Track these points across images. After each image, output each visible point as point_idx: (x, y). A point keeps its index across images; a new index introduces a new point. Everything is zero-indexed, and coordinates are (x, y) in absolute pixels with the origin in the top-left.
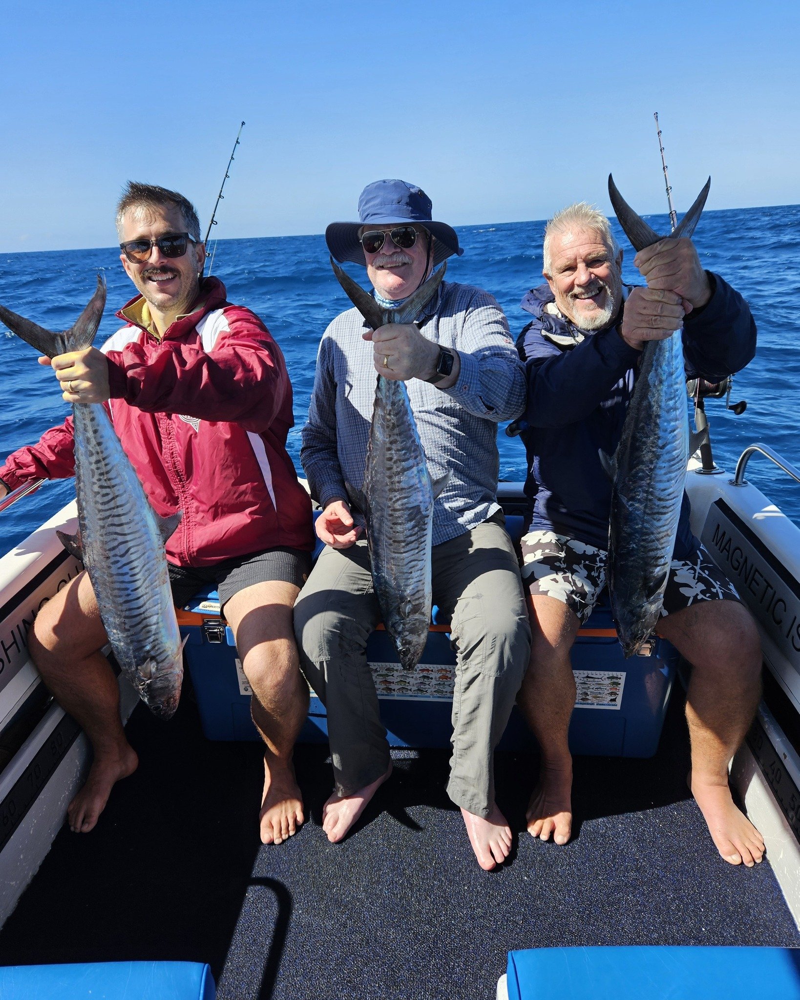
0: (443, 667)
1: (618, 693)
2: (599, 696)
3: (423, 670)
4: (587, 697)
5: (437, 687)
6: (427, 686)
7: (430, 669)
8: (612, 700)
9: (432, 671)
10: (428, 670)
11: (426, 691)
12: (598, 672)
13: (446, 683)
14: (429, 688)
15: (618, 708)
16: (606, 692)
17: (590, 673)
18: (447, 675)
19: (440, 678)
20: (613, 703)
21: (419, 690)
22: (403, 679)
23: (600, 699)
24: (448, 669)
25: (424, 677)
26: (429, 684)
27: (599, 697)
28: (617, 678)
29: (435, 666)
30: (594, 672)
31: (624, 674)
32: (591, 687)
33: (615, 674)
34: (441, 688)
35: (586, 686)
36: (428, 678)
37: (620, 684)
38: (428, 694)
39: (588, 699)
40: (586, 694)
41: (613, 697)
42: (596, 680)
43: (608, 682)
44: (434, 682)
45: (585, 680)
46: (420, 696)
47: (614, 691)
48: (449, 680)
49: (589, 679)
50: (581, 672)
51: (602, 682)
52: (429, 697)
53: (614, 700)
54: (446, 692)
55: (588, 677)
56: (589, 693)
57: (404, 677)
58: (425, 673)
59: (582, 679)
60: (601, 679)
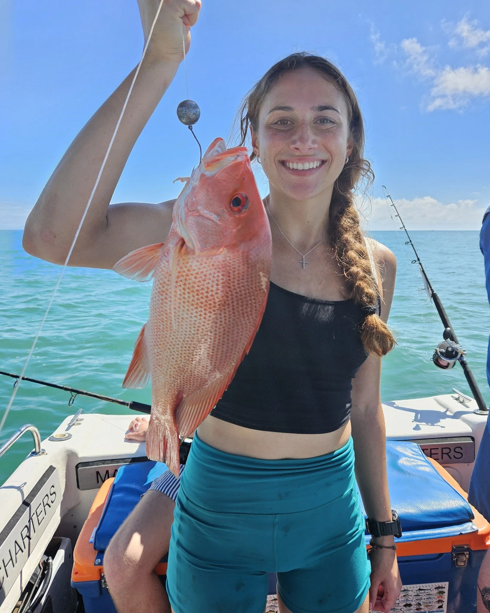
1: (443, 600)
2: (430, 604)
4: (421, 607)
8: (439, 607)
12: (427, 585)
16: (435, 601)
17: (422, 586)
20: (441, 609)
22: (271, 610)
23: (431, 607)
27: (429, 606)
28: (442, 588)
30: (424, 585)
31: (447, 583)
32: (423, 598)
33: (440, 584)
35: (419, 597)
37: (444, 592)
39: (421, 609)
40: (419, 604)
41: (440, 604)
42: (426, 591)
43: (436, 591)
45: (418, 592)
47: (441, 599)
49: (421, 591)
50: (414, 585)
51: (431, 593)
53: (441, 607)
55: (420, 590)
56: (422, 603)
57: (273, 607)
59: (416, 592)
60: (430, 590)
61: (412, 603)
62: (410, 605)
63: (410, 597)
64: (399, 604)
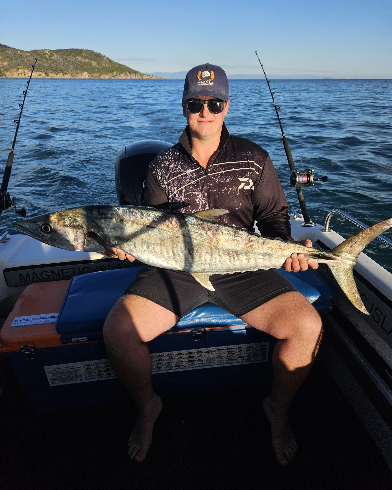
0: (169, 353)
3: (158, 356)
4: (250, 358)
5: (167, 365)
6: (162, 365)
7: (162, 355)
8: (263, 357)
9: (163, 356)
10: (161, 356)
11: (161, 368)
12: (255, 344)
13: (172, 361)
14: (162, 366)
15: (267, 361)
16: (260, 354)
18: (172, 357)
19: (168, 359)
20: (264, 359)
21: (157, 367)
23: (257, 357)
24: (172, 354)
25: (159, 360)
26: (162, 364)
29: (165, 353)
30: (252, 344)
31: (268, 343)
32: (252, 352)
33: (264, 343)
34: (169, 365)
35: (249, 352)
36: (161, 360)
37: (267, 348)
38: (162, 369)
39: (251, 359)
42: (254, 348)
43: (260, 348)
44: (165, 362)
45: (248, 348)
46: (158, 371)
47: (264, 352)
48: (173, 359)
49: (250, 348)
50: (246, 345)
51: (257, 349)
52: (163, 370)
53: (265, 357)
54: (173, 366)
56: (251, 355)
58: (159, 358)
59: (246, 348)
60: (257, 347)
61: (244, 356)
62: (243, 357)
63: (243, 352)
64: (235, 356)
